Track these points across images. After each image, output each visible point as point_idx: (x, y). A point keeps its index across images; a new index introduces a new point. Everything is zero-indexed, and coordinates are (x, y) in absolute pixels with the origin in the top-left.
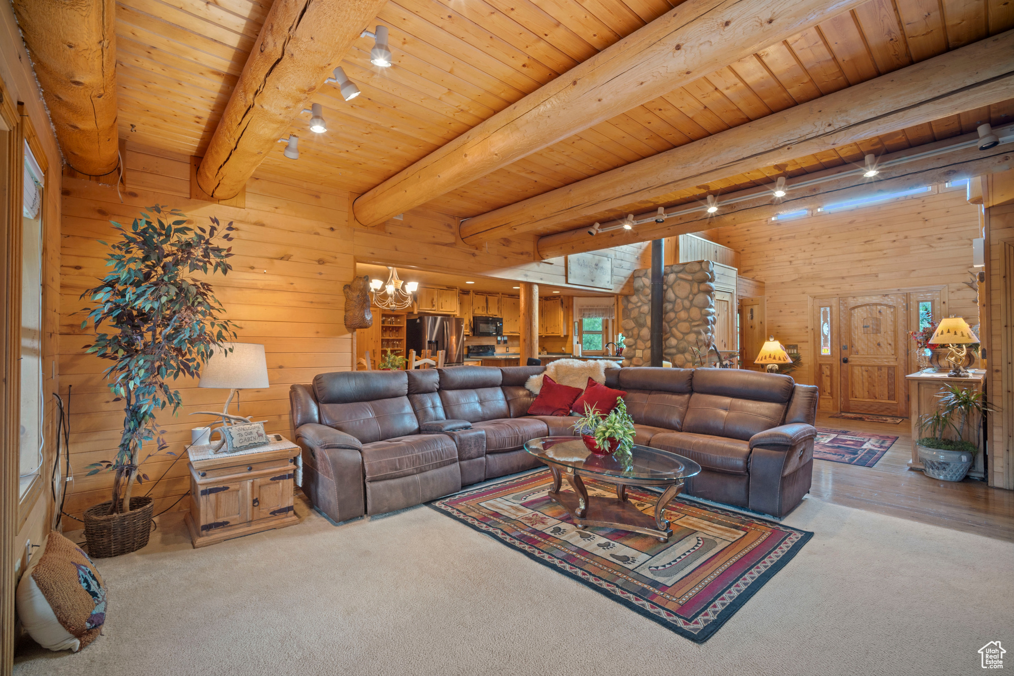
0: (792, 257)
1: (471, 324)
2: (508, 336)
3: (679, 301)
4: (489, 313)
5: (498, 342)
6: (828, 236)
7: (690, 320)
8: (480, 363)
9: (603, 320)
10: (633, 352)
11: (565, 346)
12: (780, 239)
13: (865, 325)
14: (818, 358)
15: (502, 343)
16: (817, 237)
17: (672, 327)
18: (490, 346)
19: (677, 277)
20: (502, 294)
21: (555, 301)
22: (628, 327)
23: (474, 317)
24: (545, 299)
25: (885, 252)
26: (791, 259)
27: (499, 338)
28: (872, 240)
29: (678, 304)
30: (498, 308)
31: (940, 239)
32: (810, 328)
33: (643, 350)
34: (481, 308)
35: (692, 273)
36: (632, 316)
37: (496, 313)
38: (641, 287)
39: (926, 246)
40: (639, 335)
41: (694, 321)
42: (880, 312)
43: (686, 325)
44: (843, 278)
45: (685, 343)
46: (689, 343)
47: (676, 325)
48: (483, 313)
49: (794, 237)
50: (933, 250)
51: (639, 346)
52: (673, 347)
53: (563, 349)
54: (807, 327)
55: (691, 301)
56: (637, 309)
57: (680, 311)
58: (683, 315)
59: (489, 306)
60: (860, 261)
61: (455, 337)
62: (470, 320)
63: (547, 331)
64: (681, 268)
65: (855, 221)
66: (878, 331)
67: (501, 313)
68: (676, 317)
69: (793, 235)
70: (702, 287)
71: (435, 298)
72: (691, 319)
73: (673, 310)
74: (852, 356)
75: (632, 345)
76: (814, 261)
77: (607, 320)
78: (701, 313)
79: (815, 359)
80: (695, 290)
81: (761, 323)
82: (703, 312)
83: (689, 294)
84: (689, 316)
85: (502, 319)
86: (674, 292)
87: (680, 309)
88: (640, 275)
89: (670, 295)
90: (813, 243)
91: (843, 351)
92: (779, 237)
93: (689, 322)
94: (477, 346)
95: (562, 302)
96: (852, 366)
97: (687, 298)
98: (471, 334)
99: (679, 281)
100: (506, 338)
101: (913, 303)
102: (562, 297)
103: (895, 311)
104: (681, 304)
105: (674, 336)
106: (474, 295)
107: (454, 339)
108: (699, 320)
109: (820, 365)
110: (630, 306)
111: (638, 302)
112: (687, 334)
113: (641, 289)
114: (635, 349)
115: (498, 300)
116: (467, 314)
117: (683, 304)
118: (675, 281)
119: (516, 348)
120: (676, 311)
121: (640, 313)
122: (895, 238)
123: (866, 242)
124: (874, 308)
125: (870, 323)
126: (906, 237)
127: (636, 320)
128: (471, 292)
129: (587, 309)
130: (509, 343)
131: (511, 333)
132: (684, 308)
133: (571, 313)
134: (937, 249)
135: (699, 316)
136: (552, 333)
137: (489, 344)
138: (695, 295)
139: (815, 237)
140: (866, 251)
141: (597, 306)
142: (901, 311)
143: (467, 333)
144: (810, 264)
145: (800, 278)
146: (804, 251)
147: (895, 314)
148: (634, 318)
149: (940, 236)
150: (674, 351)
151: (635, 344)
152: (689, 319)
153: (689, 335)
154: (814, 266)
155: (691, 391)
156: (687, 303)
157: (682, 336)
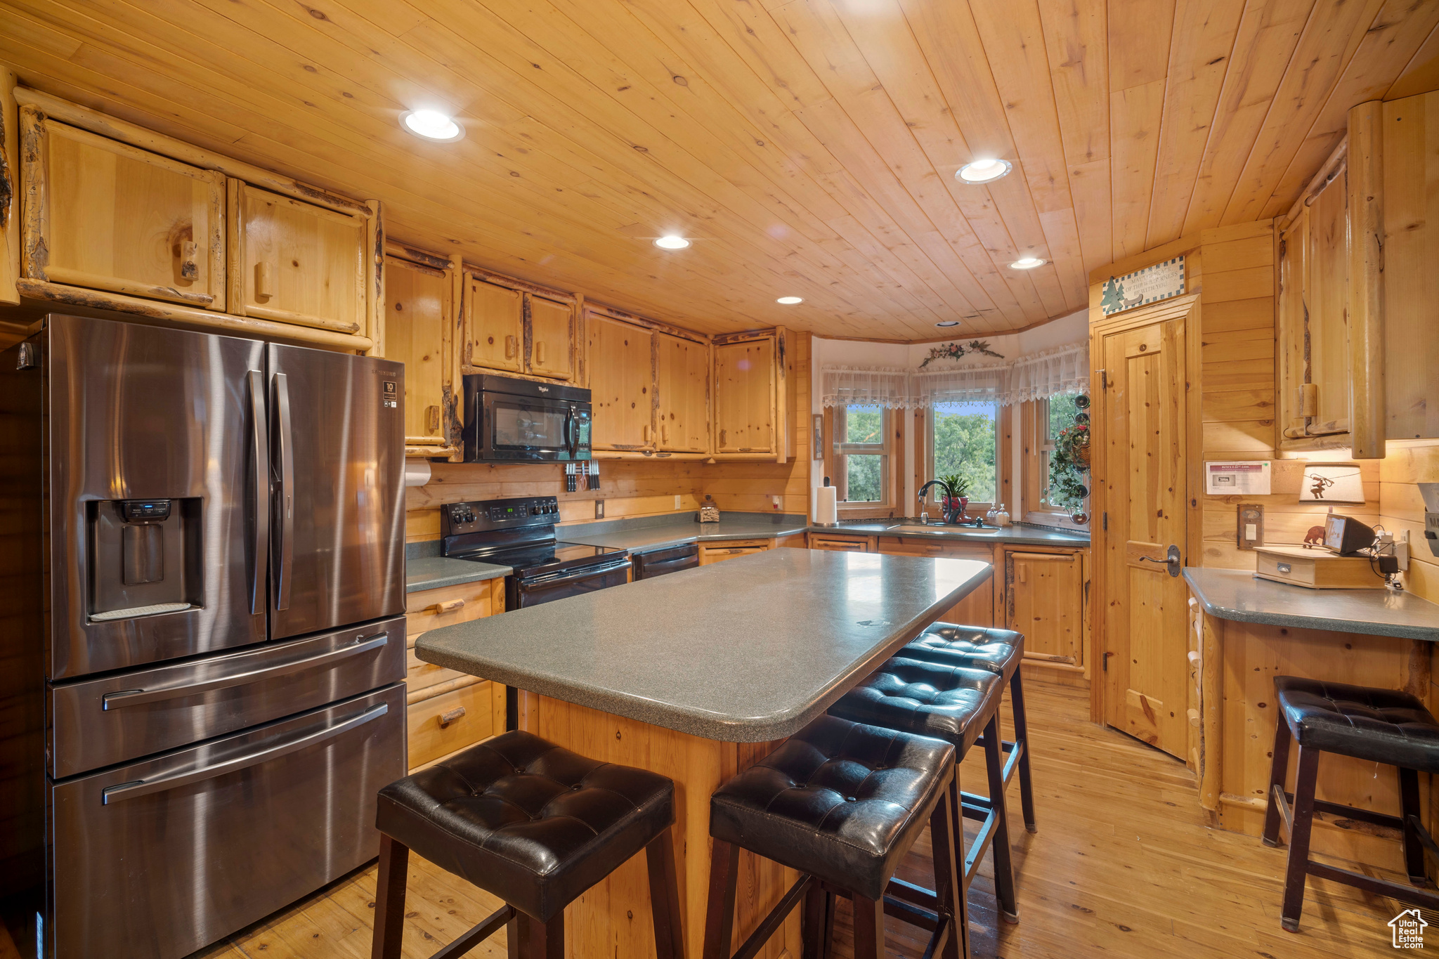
1: (452, 408)
2: (602, 462)
4: (537, 368)
5: (569, 484)
8: (500, 587)
9: (886, 412)
11: (782, 494)
15: (580, 486)
18: (540, 499)
20: (587, 299)
21: (753, 346)
23: (467, 380)
24: (714, 343)
27: (571, 469)
30: (572, 351)
34: (500, 345)
37: (563, 369)
48: (511, 364)
53: (777, 500)
59: (537, 336)
61: (374, 465)
62: (447, 390)
63: (723, 443)
67: (582, 370)
71: (203, 221)
77: (900, 413)
85: (586, 394)
94: (486, 505)
95: (782, 350)
98: (453, 452)
100: (594, 470)
102: (779, 331)
106: (470, 282)
107: (370, 471)
115: (572, 320)
116: (436, 359)
119: (626, 501)
128: (456, 267)
129: (848, 376)
130: (606, 486)
131: (618, 448)
133: (801, 387)
136: (743, 451)
137: (535, 494)
141: (877, 369)
143: (437, 450)
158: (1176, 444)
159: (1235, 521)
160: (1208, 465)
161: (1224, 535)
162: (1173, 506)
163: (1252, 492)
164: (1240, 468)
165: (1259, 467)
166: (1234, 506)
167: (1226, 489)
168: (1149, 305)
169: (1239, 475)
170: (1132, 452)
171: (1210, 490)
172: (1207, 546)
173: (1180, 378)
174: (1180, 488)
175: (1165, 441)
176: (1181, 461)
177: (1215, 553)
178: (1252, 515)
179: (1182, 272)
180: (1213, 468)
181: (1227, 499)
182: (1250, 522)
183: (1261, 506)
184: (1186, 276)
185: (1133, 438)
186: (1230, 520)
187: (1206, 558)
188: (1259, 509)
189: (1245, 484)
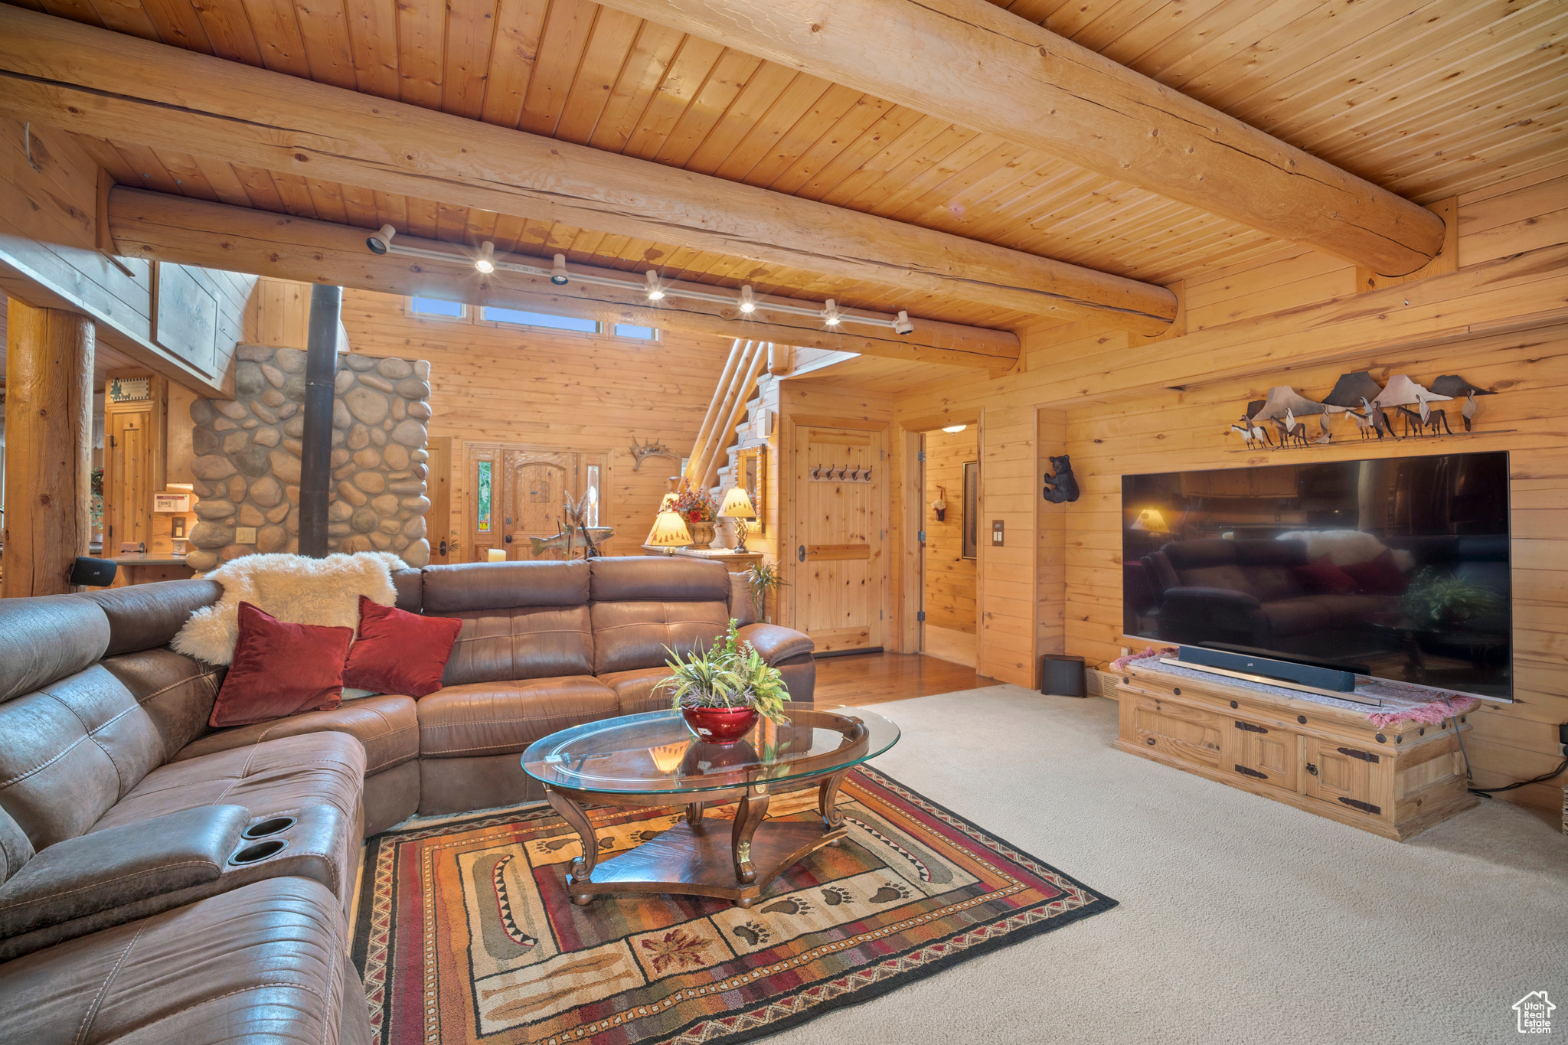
0: (441, 378)
3: (360, 428)
6: (492, 359)
7: (386, 469)
10: (228, 533)
12: (423, 345)
13: (533, 490)
14: (474, 537)
16: (477, 357)
17: (339, 481)
19: (357, 379)
22: (211, 473)
25: (557, 397)
26: (440, 382)
28: (545, 379)
29: (360, 434)
31: (608, 393)
32: (464, 491)
33: (258, 528)
35: (392, 378)
36: (227, 449)
38: (259, 386)
39: (597, 399)
40: (247, 493)
41: (393, 470)
42: (549, 474)
43: (377, 477)
44: (509, 423)
45: (372, 513)
46: (381, 512)
47: (351, 477)
49: (445, 348)
50: (602, 404)
51: (245, 519)
52: (343, 521)
54: (460, 490)
55: (389, 433)
56: (245, 435)
57: (361, 450)
58: (370, 457)
60: (530, 403)
64: (370, 364)
65: (525, 347)
66: (546, 499)
68: (351, 461)
69: (445, 344)
70: (413, 408)
72: (389, 466)
73: (346, 446)
74: (517, 532)
75: (226, 517)
76: (472, 391)
78: (410, 456)
79: (470, 538)
80: (400, 412)
81: (442, 480)
82: (415, 455)
83: (385, 418)
84: (384, 461)
86: (349, 409)
87: (363, 445)
88: (256, 357)
89: (341, 413)
90: (472, 364)
91: (506, 526)
92: (423, 341)
93: (383, 471)
96: (517, 546)
97: (380, 424)
99: (360, 389)
101: (583, 465)
103: (565, 474)
104: (366, 435)
105: (346, 499)
108: (404, 471)
109: (477, 547)
110: (221, 424)
111: (245, 418)
112: (376, 495)
113: (258, 391)
114: (233, 527)
117: (370, 436)
118: (352, 387)
120: (353, 447)
121: (251, 441)
122: (567, 382)
123: (537, 379)
124: (543, 467)
125: (538, 488)
126: (578, 384)
127: (240, 460)
132: (373, 444)
134: (607, 405)
135: (405, 463)
138: (399, 421)
139: (475, 356)
140: (536, 392)
142: (571, 474)
144: (467, 394)
145: (452, 414)
146: (459, 374)
147: (564, 478)
148: (234, 453)
149: (608, 390)
150: (343, 528)
151: (236, 513)
152: (384, 467)
153: (380, 498)
154: (473, 399)
155: (591, 601)
156: (379, 435)
157: (364, 498)
158: (144, 484)
159: (171, 526)
160: (156, 496)
161: (165, 534)
162: (140, 518)
163: (179, 511)
164: (173, 498)
165: (183, 498)
166: (171, 518)
167: (165, 509)
168: (132, 401)
169: (172, 501)
170: (126, 487)
171: (156, 509)
172: (155, 540)
173: (147, 446)
174: (145, 509)
175: (140, 480)
176: (146, 493)
177: (159, 544)
178: (180, 523)
179: (147, 386)
180: (159, 498)
181: (167, 514)
182: (179, 526)
183: (185, 518)
184: (150, 389)
185: (127, 480)
186: (169, 526)
187: (154, 548)
188: (184, 520)
189: (175, 506)
